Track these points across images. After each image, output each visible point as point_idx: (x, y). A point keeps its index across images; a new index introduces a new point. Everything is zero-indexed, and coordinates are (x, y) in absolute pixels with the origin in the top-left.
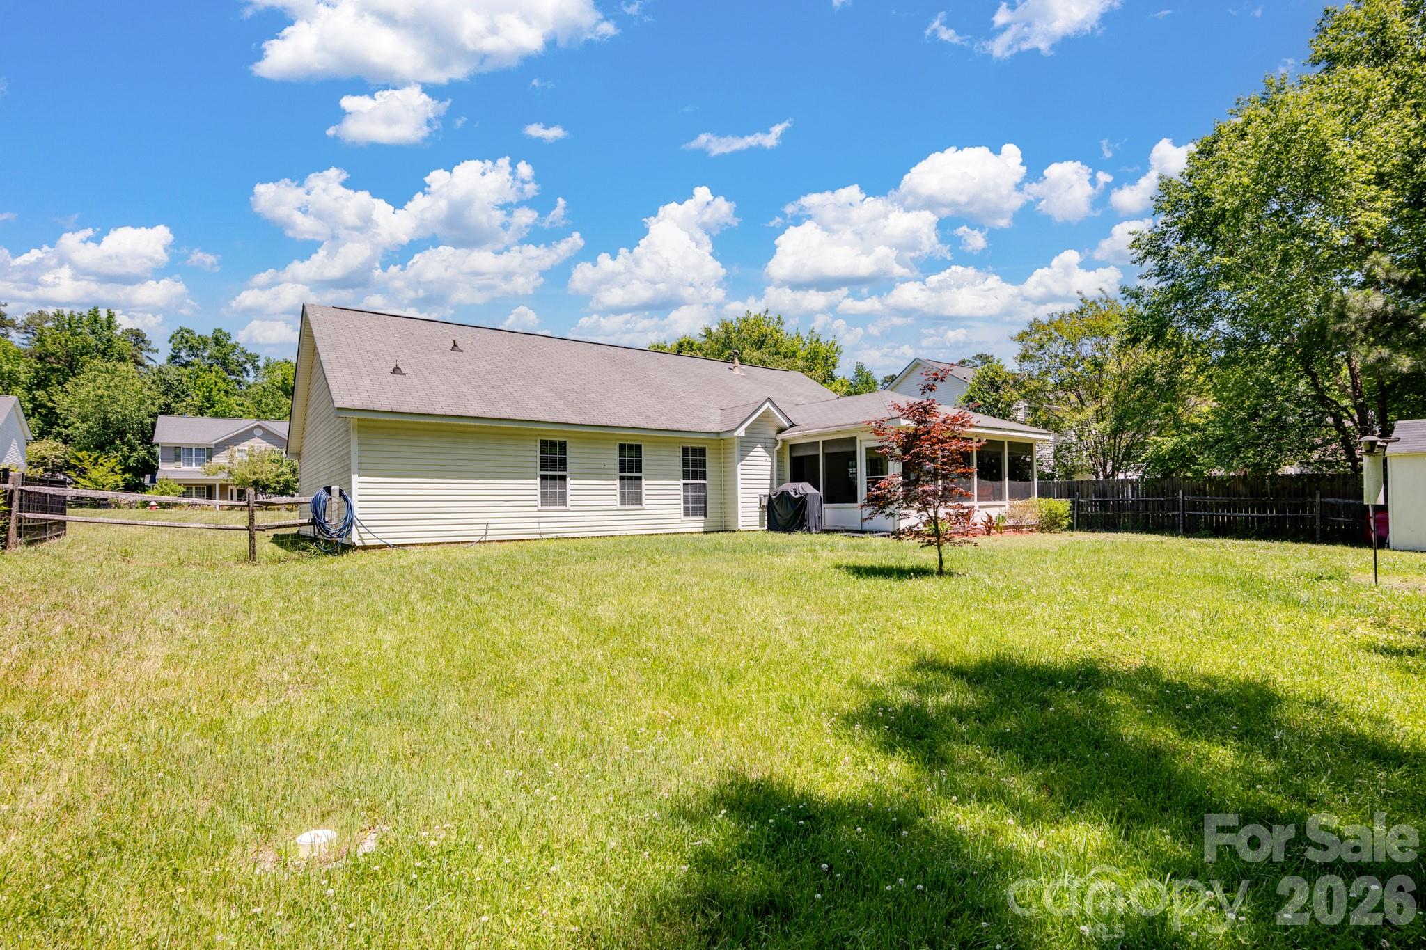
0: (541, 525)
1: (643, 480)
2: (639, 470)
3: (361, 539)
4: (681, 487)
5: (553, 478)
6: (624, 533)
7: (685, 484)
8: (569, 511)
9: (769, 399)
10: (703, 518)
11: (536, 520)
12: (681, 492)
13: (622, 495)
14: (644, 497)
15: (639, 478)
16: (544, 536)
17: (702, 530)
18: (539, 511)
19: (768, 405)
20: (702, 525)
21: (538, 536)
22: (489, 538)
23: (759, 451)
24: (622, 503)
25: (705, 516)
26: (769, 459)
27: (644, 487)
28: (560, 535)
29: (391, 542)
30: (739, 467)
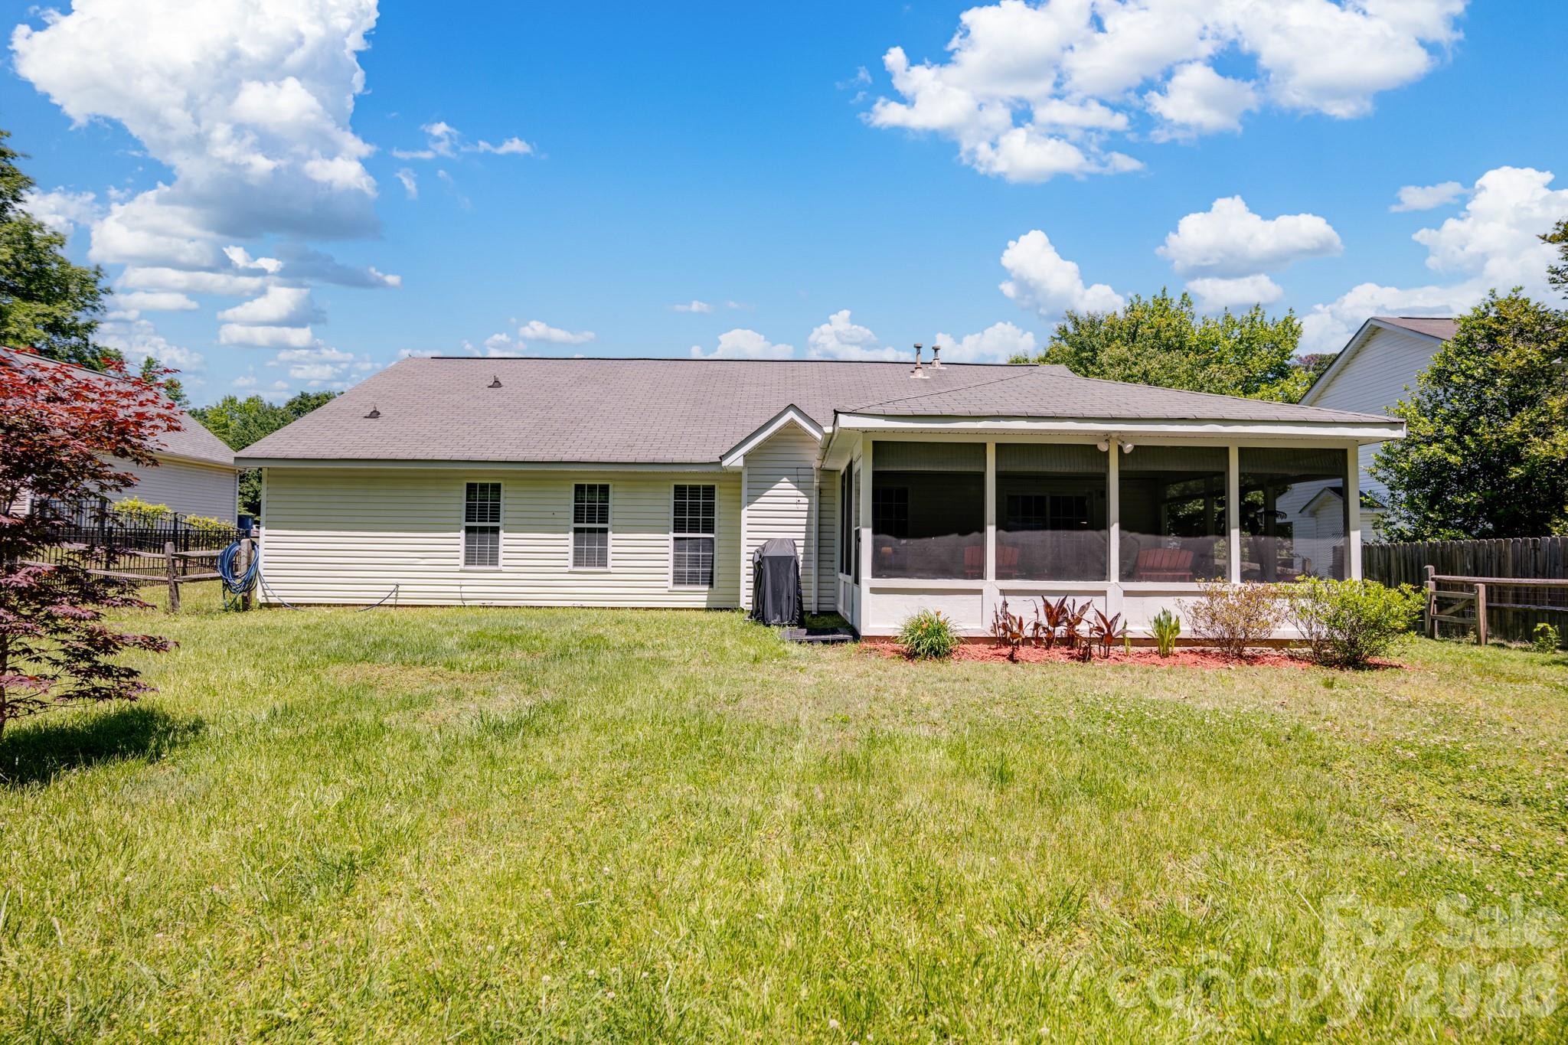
0: (464, 589)
1: (610, 533)
2: (604, 519)
3: (266, 596)
4: (671, 543)
5: (483, 530)
6: (578, 604)
7: (676, 539)
8: (500, 572)
9: (792, 406)
10: (706, 588)
11: (457, 582)
12: (671, 550)
13: (578, 553)
14: (610, 556)
15: (605, 531)
16: (467, 603)
17: (704, 605)
18: (461, 571)
19: (791, 415)
20: (705, 598)
21: (460, 603)
22: (400, 602)
23: (785, 488)
24: (576, 563)
25: (711, 584)
26: (806, 500)
27: (610, 542)
28: (487, 603)
29: (286, 600)
30: (745, 512)
